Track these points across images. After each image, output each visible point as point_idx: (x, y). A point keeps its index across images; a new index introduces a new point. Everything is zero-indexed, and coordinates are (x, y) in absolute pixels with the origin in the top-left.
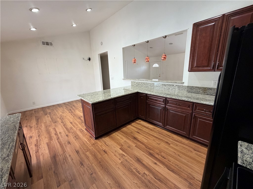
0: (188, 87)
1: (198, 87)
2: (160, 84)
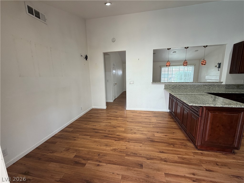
0: (226, 85)
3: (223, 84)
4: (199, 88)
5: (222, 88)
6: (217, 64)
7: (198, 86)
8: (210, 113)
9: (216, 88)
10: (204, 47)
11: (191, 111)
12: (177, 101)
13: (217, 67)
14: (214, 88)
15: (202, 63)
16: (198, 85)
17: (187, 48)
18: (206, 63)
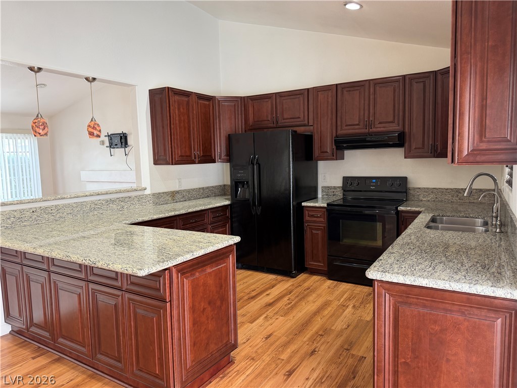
0: (154, 195)
1: (166, 193)
2: (99, 202)
3: (148, 192)
4: (96, 213)
5: (148, 203)
6: (105, 136)
7: (93, 206)
8: (185, 279)
9: (137, 207)
10: (87, 79)
11: (127, 295)
12: (53, 276)
13: (105, 146)
14: (132, 207)
15: (91, 130)
16: (93, 202)
17: (38, 72)
18: (100, 131)
